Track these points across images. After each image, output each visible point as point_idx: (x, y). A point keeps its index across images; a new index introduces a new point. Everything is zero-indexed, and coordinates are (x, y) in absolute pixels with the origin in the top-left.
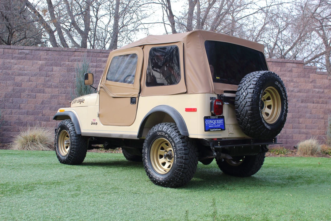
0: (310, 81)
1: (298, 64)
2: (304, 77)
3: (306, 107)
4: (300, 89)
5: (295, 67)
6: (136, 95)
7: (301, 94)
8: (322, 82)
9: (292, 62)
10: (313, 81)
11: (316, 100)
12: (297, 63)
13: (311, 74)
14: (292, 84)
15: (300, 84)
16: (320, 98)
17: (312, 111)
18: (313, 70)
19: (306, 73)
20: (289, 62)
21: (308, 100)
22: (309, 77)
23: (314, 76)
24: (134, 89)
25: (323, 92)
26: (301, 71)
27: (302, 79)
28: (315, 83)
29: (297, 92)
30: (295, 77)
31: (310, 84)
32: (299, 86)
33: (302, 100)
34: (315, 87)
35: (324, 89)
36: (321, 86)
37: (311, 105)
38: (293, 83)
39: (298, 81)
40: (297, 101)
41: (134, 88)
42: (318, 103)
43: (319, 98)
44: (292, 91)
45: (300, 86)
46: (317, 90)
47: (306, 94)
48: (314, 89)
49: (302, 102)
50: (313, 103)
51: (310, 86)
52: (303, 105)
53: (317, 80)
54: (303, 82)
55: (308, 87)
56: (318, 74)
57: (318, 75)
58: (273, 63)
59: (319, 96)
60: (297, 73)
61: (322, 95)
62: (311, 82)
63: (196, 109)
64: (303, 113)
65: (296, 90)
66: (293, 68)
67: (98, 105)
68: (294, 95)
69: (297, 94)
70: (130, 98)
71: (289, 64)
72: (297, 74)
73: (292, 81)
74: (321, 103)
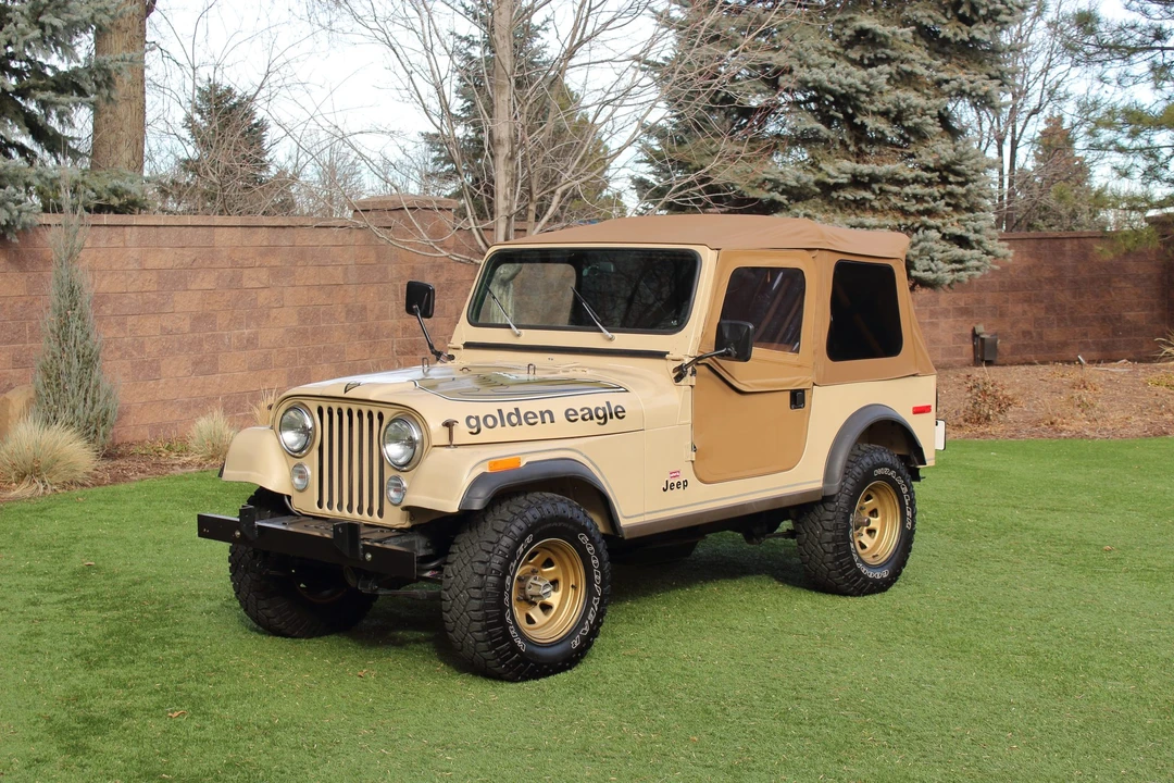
6: (807, 382)
63: (928, 406)
67: (690, 420)
70: (789, 394)
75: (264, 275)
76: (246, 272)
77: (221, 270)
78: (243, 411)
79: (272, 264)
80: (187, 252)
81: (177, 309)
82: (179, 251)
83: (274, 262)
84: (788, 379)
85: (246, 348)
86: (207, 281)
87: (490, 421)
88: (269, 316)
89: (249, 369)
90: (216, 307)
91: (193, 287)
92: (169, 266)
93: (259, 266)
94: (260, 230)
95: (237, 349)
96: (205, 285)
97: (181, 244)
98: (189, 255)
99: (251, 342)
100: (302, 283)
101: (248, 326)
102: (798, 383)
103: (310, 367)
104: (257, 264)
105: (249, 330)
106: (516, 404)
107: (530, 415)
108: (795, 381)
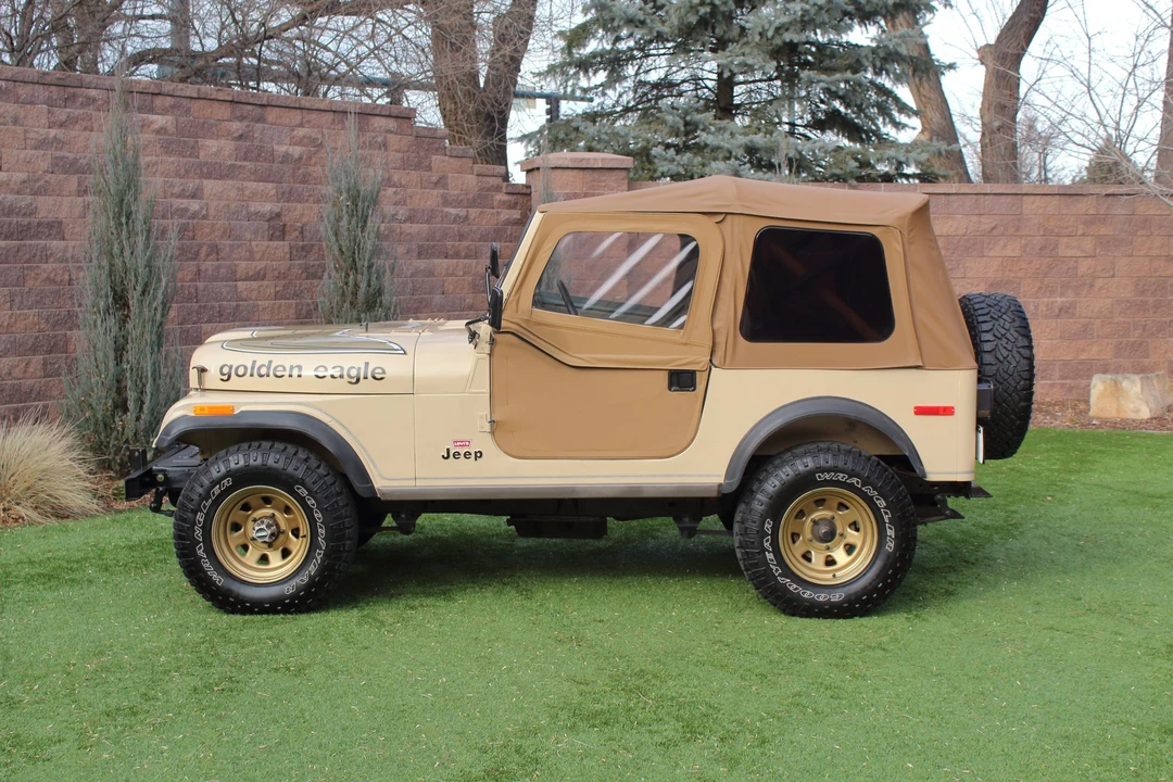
0: (434, 179)
1: (400, 120)
2: (418, 166)
3: (430, 273)
4: (410, 210)
5: (391, 132)
6: (699, 363)
7: (414, 228)
8: (463, 184)
9: (387, 113)
10: (441, 182)
11: (453, 246)
12: (397, 117)
13: (434, 157)
14: (391, 191)
15: (409, 191)
16: (461, 237)
17: (446, 284)
18: (438, 141)
19: (422, 154)
20: (377, 112)
21: (434, 246)
22: (429, 168)
23: (443, 161)
24: (685, 344)
25: (466, 218)
26: (410, 146)
27: (414, 175)
28: (445, 186)
29: (405, 221)
30: (395, 168)
31: (435, 192)
32: (408, 201)
33: (419, 247)
34: (446, 203)
35: (468, 207)
36: (461, 198)
37: (441, 264)
38: (394, 190)
39: (403, 183)
40: (408, 252)
41: (684, 341)
42: (457, 255)
43: (460, 240)
44: (393, 216)
45: (411, 197)
46: (453, 211)
47: (426, 225)
48: (446, 210)
49: (420, 255)
50: (446, 257)
51: (432, 198)
52: (422, 264)
53: (450, 175)
54: (416, 186)
55: (429, 203)
56: (451, 157)
57: (452, 160)
58: (337, 114)
59: (459, 231)
60: (398, 152)
61: (465, 228)
62: (436, 184)
63: (953, 408)
64: (425, 294)
65: (402, 212)
66: (389, 135)
67: (487, 389)
68: (398, 230)
69: (406, 227)
70: (666, 373)
71: (377, 118)
72: (400, 155)
73: (388, 182)
74: (465, 257)
75: (1088, 244)
76: (1064, 241)
77: (1029, 238)
78: (1050, 379)
79: (1101, 233)
80: (983, 219)
81: (969, 275)
82: (974, 219)
83: (1103, 231)
84: (666, 357)
85: (1058, 316)
86: (1013, 249)
87: (241, 372)
88: (1092, 286)
89: (1061, 337)
90: (1019, 274)
91: (991, 254)
92: (960, 232)
93: (1083, 235)
94: (1086, 199)
95: (1046, 317)
96: (1008, 253)
97: (977, 212)
98: (987, 223)
99: (1064, 311)
100: (1142, 253)
101: (1062, 295)
102: (679, 363)
103: (1150, 340)
104: (1080, 232)
105: (1064, 299)
106: (270, 357)
107: (281, 368)
108: (677, 360)
